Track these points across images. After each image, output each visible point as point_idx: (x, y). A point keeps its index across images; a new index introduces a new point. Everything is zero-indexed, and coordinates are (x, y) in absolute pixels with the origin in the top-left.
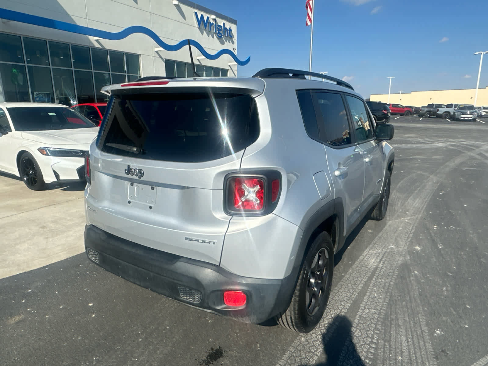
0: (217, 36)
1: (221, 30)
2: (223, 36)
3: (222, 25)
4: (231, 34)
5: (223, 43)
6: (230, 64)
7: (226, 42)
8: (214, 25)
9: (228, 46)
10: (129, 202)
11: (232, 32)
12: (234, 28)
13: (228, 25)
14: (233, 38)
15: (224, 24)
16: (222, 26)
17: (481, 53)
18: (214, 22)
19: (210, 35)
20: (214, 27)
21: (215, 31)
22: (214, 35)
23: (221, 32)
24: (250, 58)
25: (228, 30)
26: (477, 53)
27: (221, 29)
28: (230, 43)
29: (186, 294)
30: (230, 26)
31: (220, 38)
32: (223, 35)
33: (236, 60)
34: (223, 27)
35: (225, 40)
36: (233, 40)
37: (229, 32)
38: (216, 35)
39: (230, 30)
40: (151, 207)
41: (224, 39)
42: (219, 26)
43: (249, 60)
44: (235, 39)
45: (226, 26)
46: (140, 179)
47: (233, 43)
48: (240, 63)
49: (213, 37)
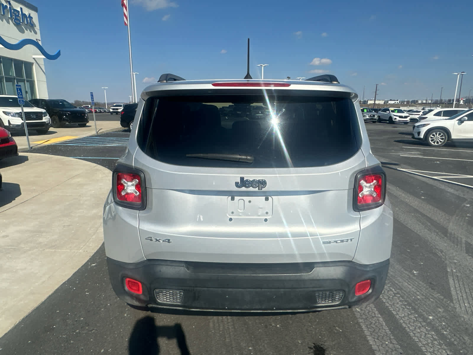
0: (14, 22)
1: (18, 16)
2: (22, 23)
3: (19, 9)
4: (32, 22)
5: (22, 31)
6: (34, 56)
7: (27, 30)
8: (8, 8)
9: (28, 35)
10: (231, 219)
11: (33, 20)
12: (35, 16)
13: (27, 11)
14: (35, 27)
15: (21, 9)
16: (18, 12)
17: (262, 66)
18: (8, 4)
19: (4, 20)
20: (8, 11)
21: (11, 16)
22: (10, 20)
23: (18, 18)
24: (60, 51)
25: (28, 17)
26: (259, 65)
27: (19, 14)
28: (31, 32)
29: (324, 298)
30: (30, 13)
31: (17, 24)
32: (21, 21)
33: (44, 53)
34: (20, 12)
35: (25, 29)
36: (35, 29)
37: (29, 19)
38: (12, 21)
39: (31, 18)
40: (266, 220)
41: (23, 27)
42: (15, 10)
43: (59, 54)
44: (37, 28)
45: (24, 12)
46: (262, 190)
47: (36, 33)
48: (49, 57)
49: (8, 23)
